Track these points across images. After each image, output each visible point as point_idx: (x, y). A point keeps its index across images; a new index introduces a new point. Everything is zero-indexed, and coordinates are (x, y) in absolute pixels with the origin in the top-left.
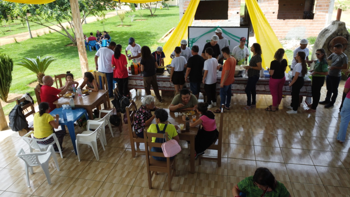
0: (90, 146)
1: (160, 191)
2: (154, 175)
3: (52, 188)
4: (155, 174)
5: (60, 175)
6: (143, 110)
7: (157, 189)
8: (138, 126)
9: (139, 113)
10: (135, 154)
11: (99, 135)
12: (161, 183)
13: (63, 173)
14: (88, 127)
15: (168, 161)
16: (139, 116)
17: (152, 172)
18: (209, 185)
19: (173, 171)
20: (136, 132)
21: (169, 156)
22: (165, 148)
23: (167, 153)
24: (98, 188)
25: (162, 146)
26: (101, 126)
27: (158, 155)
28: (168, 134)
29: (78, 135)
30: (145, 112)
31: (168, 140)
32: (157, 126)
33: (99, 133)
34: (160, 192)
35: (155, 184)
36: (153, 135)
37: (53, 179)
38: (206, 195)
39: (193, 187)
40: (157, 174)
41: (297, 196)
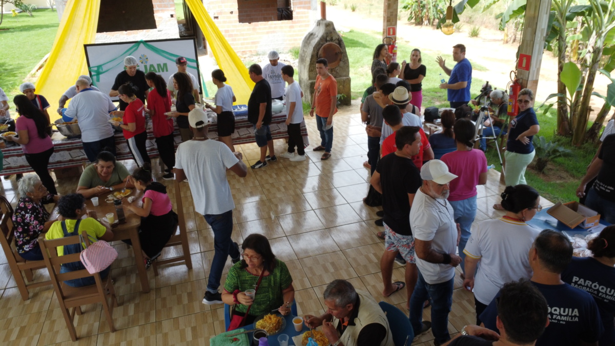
2: (76, 317)
4: (78, 315)
6: (27, 204)
7: (89, 336)
8: (25, 237)
9: (19, 211)
10: (28, 293)
12: (93, 325)
16: (21, 217)
18: (179, 301)
22: (88, 259)
27: (77, 275)
28: (88, 233)
30: (33, 207)
32: (63, 226)
35: (82, 330)
38: (177, 318)
39: (153, 313)
40: (82, 313)
41: (310, 275)
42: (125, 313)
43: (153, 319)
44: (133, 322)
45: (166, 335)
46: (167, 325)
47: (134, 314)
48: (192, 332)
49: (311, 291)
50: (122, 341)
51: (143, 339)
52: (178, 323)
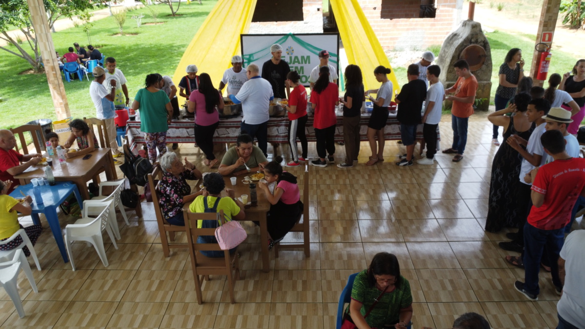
0: (91, 244)
1: (216, 306)
2: (205, 282)
3: (26, 324)
4: (206, 280)
5: (40, 299)
6: (168, 178)
7: (212, 303)
8: (168, 206)
9: (163, 184)
10: (169, 251)
11: (105, 223)
12: (216, 293)
13: (44, 296)
14: (85, 212)
15: (227, 255)
17: (200, 276)
18: (294, 287)
19: (234, 272)
21: (228, 248)
22: (221, 236)
23: (226, 243)
24: (111, 313)
25: (215, 233)
26: (108, 208)
27: (210, 247)
28: (224, 212)
29: (68, 226)
31: (225, 223)
32: (205, 201)
33: (106, 221)
34: (218, 306)
35: (208, 296)
36: (199, 216)
37: (27, 307)
38: (291, 303)
39: (269, 293)
40: (209, 280)
41: (425, 289)
42: (245, 288)
43: (269, 299)
44: (250, 298)
45: (278, 318)
46: (280, 308)
47: (253, 290)
48: (302, 321)
49: (425, 306)
50: (239, 314)
51: (257, 317)
52: (291, 309)
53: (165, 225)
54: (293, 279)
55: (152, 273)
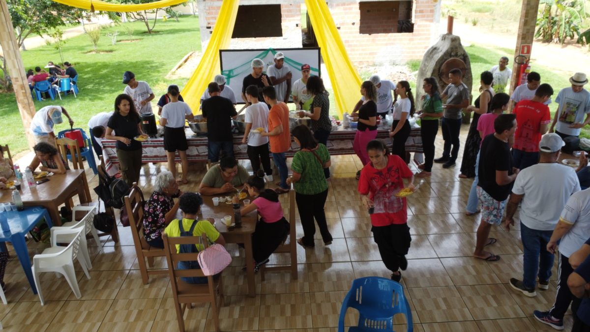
0: (60, 274)
2: (187, 310)
4: (188, 308)
6: (160, 197)
8: (153, 227)
9: (153, 203)
10: (148, 278)
11: (77, 252)
12: (199, 322)
14: (54, 240)
15: (210, 282)
16: (154, 209)
17: (182, 305)
18: (282, 313)
19: (218, 298)
20: (147, 238)
21: (212, 274)
22: (205, 261)
23: (209, 269)
25: (198, 258)
26: (79, 236)
27: (192, 273)
29: (36, 256)
30: (165, 200)
31: (208, 247)
32: (181, 224)
33: (77, 249)
35: (190, 325)
38: (279, 330)
39: (257, 319)
40: (192, 307)
41: (419, 309)
42: (231, 315)
43: (256, 326)
44: (237, 326)
47: (239, 317)
53: (143, 250)
54: (281, 304)
55: (130, 302)
